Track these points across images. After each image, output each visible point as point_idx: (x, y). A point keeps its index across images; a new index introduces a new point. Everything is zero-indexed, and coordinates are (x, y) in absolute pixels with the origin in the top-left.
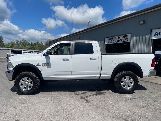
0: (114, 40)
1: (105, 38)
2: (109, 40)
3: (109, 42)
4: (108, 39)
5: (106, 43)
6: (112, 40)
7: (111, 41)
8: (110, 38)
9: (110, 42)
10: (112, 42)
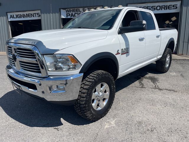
0: (76, 12)
1: (60, 9)
2: (68, 13)
3: (68, 15)
4: (65, 10)
5: (63, 17)
6: (74, 13)
7: (72, 14)
8: (69, 9)
9: (70, 16)
10: (73, 16)
